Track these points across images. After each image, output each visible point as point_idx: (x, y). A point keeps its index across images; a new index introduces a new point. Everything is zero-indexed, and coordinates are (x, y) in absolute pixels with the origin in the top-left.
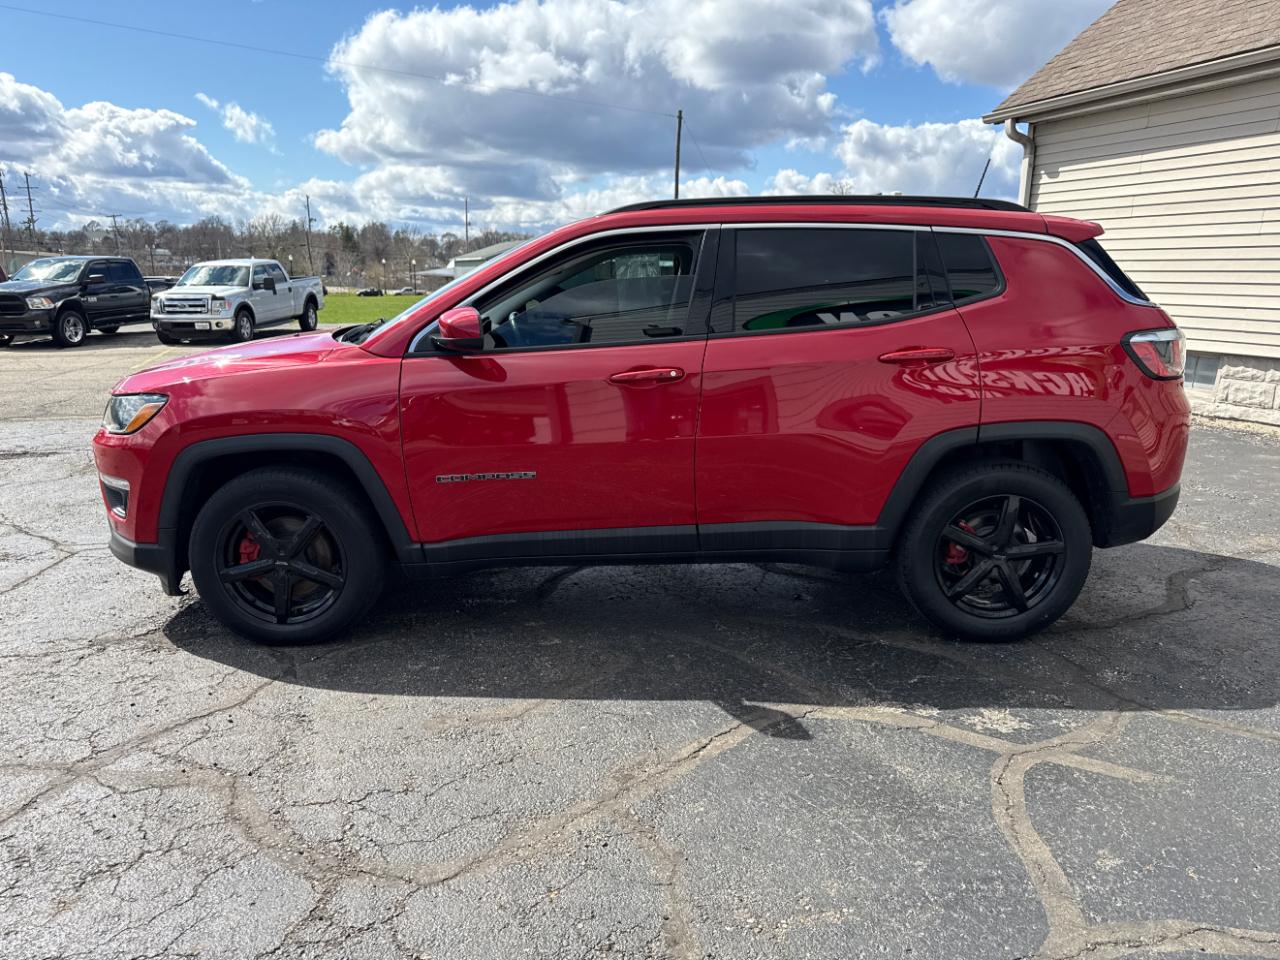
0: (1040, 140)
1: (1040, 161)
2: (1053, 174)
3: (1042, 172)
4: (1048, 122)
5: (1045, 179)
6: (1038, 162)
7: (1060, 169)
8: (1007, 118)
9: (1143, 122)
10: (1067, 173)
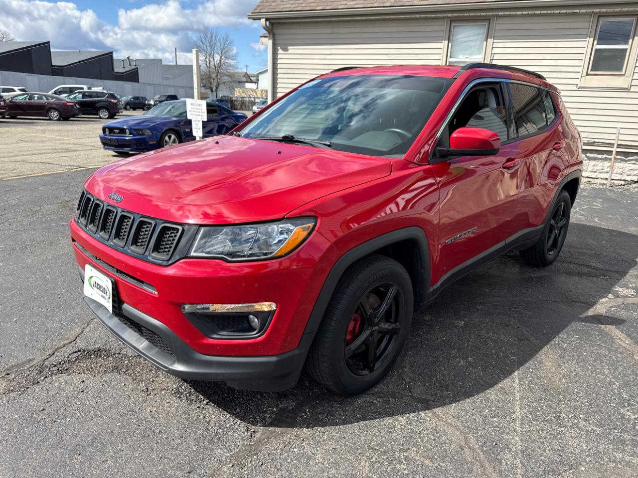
0: (275, 31)
1: (277, 42)
2: (285, 49)
3: (279, 48)
4: (279, 23)
5: (280, 51)
6: (276, 42)
7: (289, 48)
8: (263, 18)
9: (330, 31)
10: (292, 50)
